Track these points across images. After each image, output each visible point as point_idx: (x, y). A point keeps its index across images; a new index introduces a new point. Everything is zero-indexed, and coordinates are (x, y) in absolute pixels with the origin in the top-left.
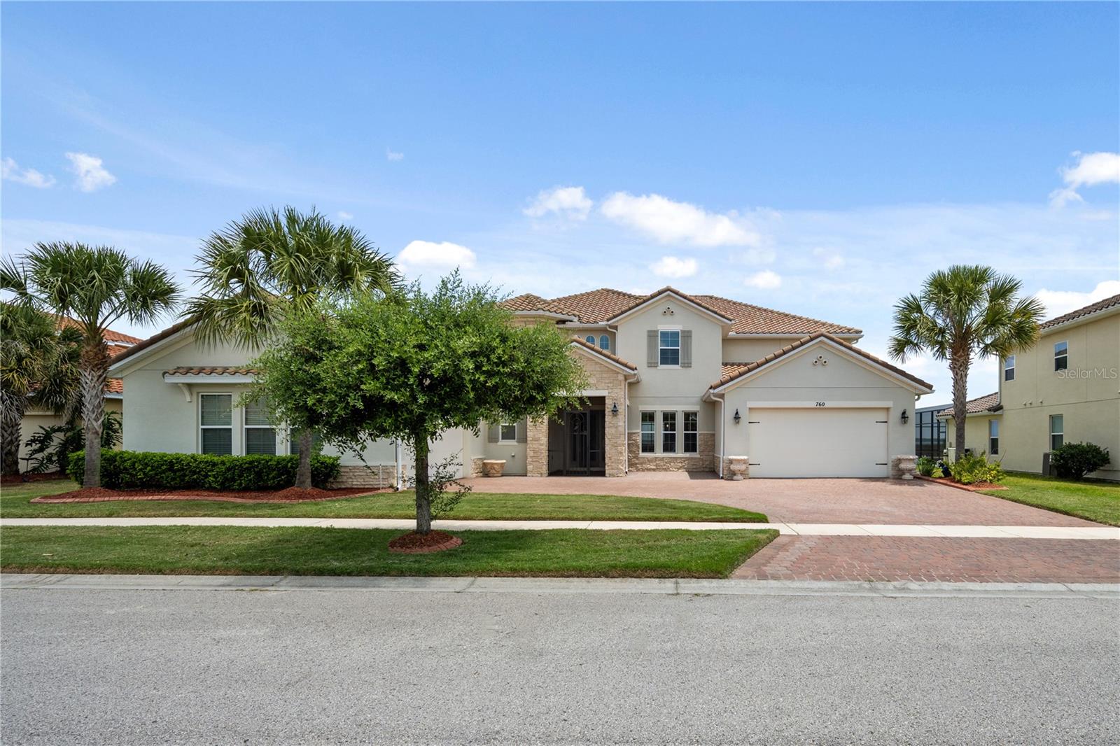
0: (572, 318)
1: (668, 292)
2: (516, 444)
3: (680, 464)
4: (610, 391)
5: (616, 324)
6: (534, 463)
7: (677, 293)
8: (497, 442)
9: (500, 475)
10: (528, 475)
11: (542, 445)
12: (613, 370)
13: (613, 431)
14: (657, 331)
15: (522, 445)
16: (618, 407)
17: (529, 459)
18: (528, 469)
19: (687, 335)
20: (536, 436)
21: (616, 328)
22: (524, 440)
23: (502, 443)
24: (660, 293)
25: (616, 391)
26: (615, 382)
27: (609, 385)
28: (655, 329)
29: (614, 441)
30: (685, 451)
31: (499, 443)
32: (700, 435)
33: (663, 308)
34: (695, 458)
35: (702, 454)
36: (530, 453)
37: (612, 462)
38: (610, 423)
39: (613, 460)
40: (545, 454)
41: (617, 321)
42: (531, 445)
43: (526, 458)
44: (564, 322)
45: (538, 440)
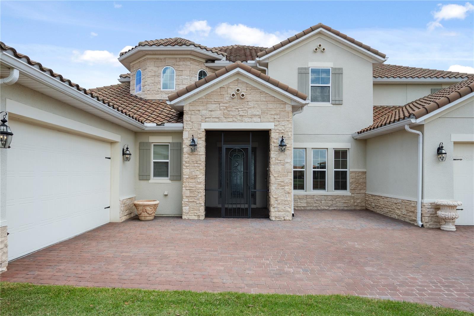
0: (220, 57)
1: (321, 29)
2: (169, 181)
3: (331, 202)
4: (277, 123)
5: (266, 61)
6: (190, 204)
7: (329, 30)
8: (149, 180)
9: (152, 218)
10: (184, 217)
11: (200, 183)
12: (279, 100)
13: (279, 168)
14: (308, 68)
15: (176, 183)
16: (286, 142)
17: (185, 200)
18: (184, 211)
19: (338, 73)
20: (194, 174)
21: (266, 65)
22: (178, 177)
23: (154, 180)
24: (312, 29)
25: (283, 123)
26: (282, 113)
27: (275, 117)
28: (307, 67)
29: (281, 179)
30: (335, 189)
31: (150, 181)
32: (352, 172)
33: (314, 45)
34: (347, 196)
35: (353, 192)
36: (186, 193)
37: (279, 204)
38: (276, 159)
39: (279, 201)
40: (203, 193)
41: (268, 58)
42: (187, 184)
43: (181, 198)
44: (213, 60)
45: (195, 178)
